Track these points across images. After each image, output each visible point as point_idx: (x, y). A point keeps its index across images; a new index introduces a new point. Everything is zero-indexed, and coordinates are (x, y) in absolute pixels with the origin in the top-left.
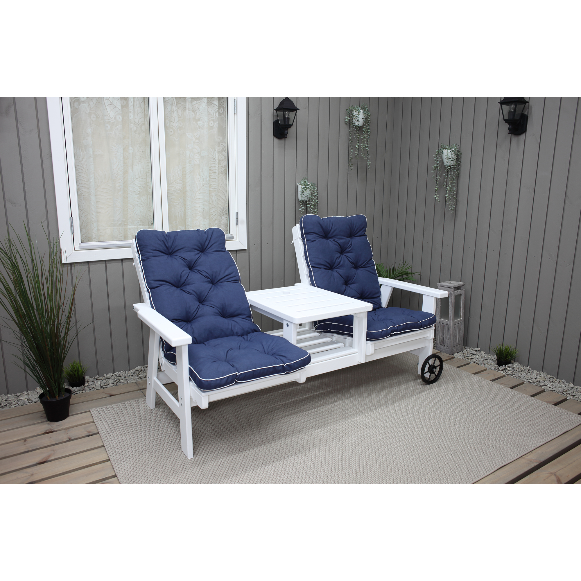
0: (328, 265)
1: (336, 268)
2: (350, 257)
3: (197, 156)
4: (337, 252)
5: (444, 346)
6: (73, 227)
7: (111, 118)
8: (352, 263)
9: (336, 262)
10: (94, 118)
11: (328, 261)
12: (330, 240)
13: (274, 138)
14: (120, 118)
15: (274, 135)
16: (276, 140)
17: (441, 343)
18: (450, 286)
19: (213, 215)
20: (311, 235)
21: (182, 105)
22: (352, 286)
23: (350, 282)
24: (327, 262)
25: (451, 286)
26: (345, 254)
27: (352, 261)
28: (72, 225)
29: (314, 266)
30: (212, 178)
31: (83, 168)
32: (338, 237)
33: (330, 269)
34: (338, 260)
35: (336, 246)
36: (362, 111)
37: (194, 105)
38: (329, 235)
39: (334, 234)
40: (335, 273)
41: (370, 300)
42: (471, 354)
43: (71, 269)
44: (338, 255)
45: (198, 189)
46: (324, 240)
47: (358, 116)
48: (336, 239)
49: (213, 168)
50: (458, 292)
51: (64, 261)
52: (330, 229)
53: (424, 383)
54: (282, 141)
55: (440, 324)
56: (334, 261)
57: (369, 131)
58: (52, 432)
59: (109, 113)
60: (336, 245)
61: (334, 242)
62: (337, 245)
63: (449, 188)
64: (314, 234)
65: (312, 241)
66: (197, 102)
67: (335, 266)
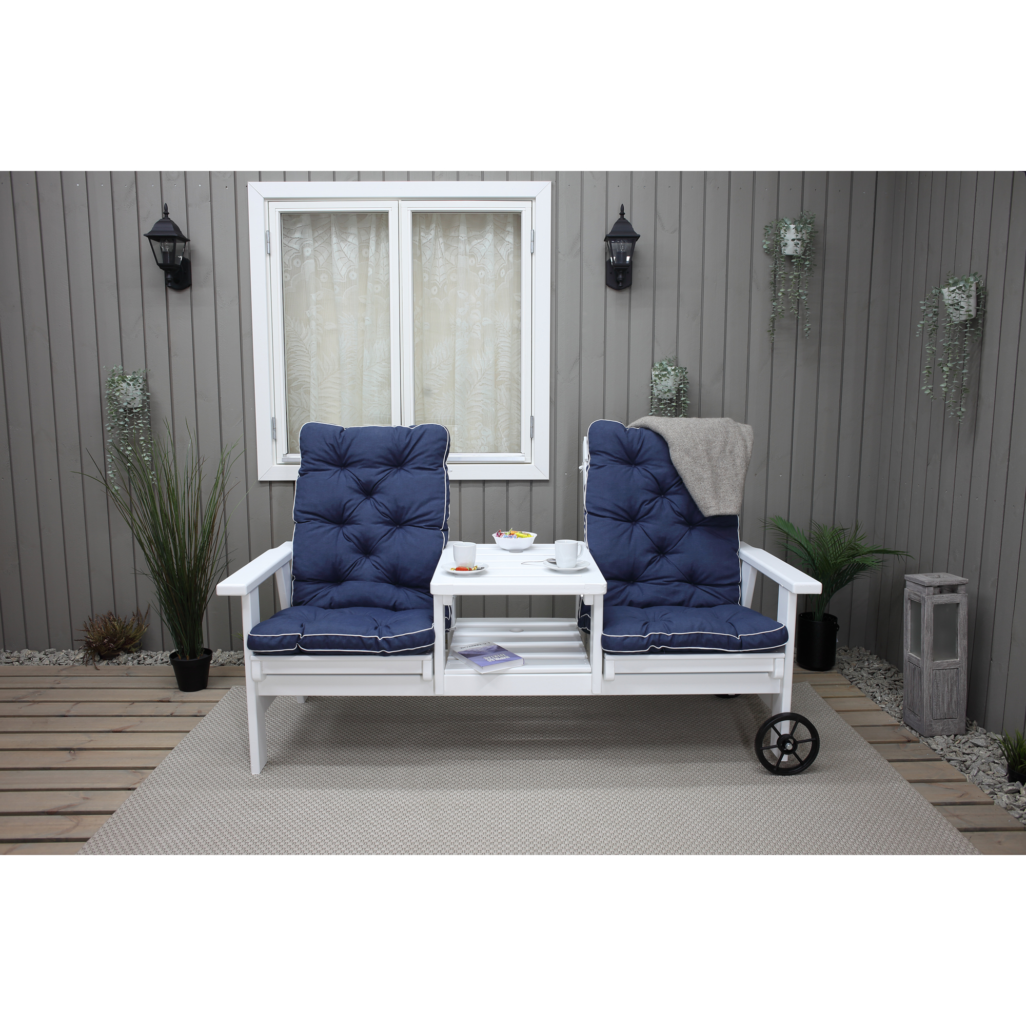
0: (622, 513)
1: (641, 520)
2: (675, 502)
3: (478, 326)
4: (646, 490)
5: (915, 714)
6: (275, 431)
7: (341, 276)
8: (680, 514)
9: (642, 509)
10: (324, 278)
11: (621, 504)
12: (639, 467)
13: (608, 289)
14: (354, 276)
15: (608, 284)
16: (611, 293)
17: (910, 706)
18: (922, 581)
19: (501, 421)
20: (599, 456)
21: (455, 248)
22: (672, 558)
23: (669, 549)
24: (619, 507)
25: (924, 582)
26: (668, 497)
27: (679, 511)
28: (274, 429)
29: (592, 511)
30: (500, 360)
31: (306, 349)
32: (654, 462)
33: (627, 521)
34: (646, 506)
35: (647, 480)
36: (792, 226)
37: (475, 247)
38: (638, 459)
39: (645, 457)
40: (637, 530)
41: (708, 588)
42: (973, 743)
43: (270, 490)
44: (650, 496)
45: (478, 379)
46: (624, 468)
47: (785, 236)
48: (650, 468)
49: (502, 344)
50: (946, 598)
51: (260, 479)
52: (639, 448)
53: (766, 770)
54: (625, 294)
55: (909, 665)
56: (638, 506)
57: (807, 263)
58: (169, 702)
59: (340, 270)
60: (647, 477)
61: (644, 472)
62: (649, 479)
63: (948, 370)
64: (604, 455)
65: (597, 467)
66: (479, 241)
67: (639, 516)
